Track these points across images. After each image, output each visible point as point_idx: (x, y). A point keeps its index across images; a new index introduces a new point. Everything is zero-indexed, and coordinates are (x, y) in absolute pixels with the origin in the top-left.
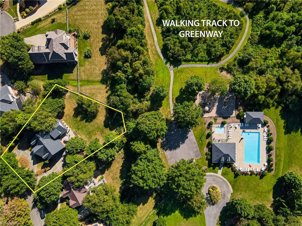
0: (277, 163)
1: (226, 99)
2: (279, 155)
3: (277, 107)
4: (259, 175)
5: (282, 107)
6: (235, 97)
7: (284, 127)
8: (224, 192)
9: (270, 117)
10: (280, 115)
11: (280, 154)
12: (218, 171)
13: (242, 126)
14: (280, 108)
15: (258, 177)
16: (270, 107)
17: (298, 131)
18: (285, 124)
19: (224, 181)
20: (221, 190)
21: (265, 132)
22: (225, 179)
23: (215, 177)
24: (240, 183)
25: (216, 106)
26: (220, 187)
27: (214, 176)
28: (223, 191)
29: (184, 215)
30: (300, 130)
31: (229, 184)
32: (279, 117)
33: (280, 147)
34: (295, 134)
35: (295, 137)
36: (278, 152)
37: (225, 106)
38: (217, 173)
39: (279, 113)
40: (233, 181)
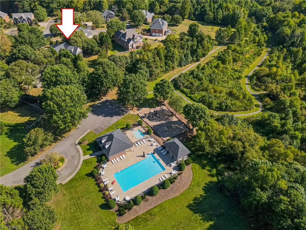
0: (138, 219)
1: (174, 126)
2: (152, 215)
3: (212, 176)
4: (105, 201)
5: (218, 179)
6: (183, 132)
7: (195, 199)
8: (61, 174)
9: (195, 175)
10: (206, 184)
11: (155, 214)
12: (87, 155)
13: (159, 149)
14: (215, 179)
15: (103, 201)
16: (204, 169)
17: (208, 222)
18: (200, 198)
19: (77, 167)
20: (62, 170)
21: (170, 175)
22: (79, 167)
23: (77, 156)
24: (82, 184)
25: (161, 122)
26: (66, 167)
27: (80, 155)
28: (61, 172)
29: (12, 151)
30: (211, 223)
31: (74, 174)
32: (203, 185)
33: (164, 209)
34: (201, 220)
35: (196, 221)
36: (156, 210)
37: (168, 128)
38: (84, 155)
39: (207, 182)
40: (81, 175)
